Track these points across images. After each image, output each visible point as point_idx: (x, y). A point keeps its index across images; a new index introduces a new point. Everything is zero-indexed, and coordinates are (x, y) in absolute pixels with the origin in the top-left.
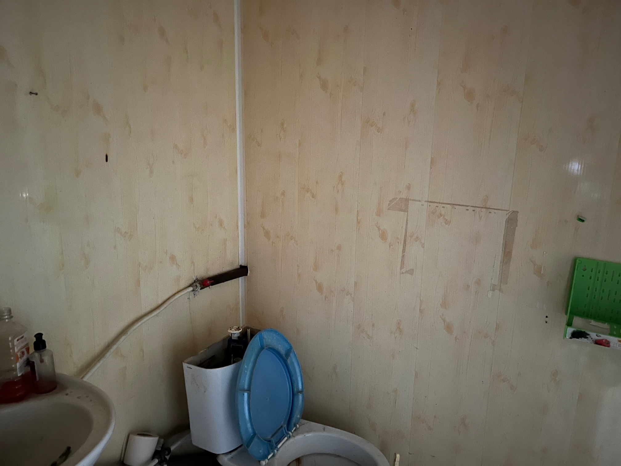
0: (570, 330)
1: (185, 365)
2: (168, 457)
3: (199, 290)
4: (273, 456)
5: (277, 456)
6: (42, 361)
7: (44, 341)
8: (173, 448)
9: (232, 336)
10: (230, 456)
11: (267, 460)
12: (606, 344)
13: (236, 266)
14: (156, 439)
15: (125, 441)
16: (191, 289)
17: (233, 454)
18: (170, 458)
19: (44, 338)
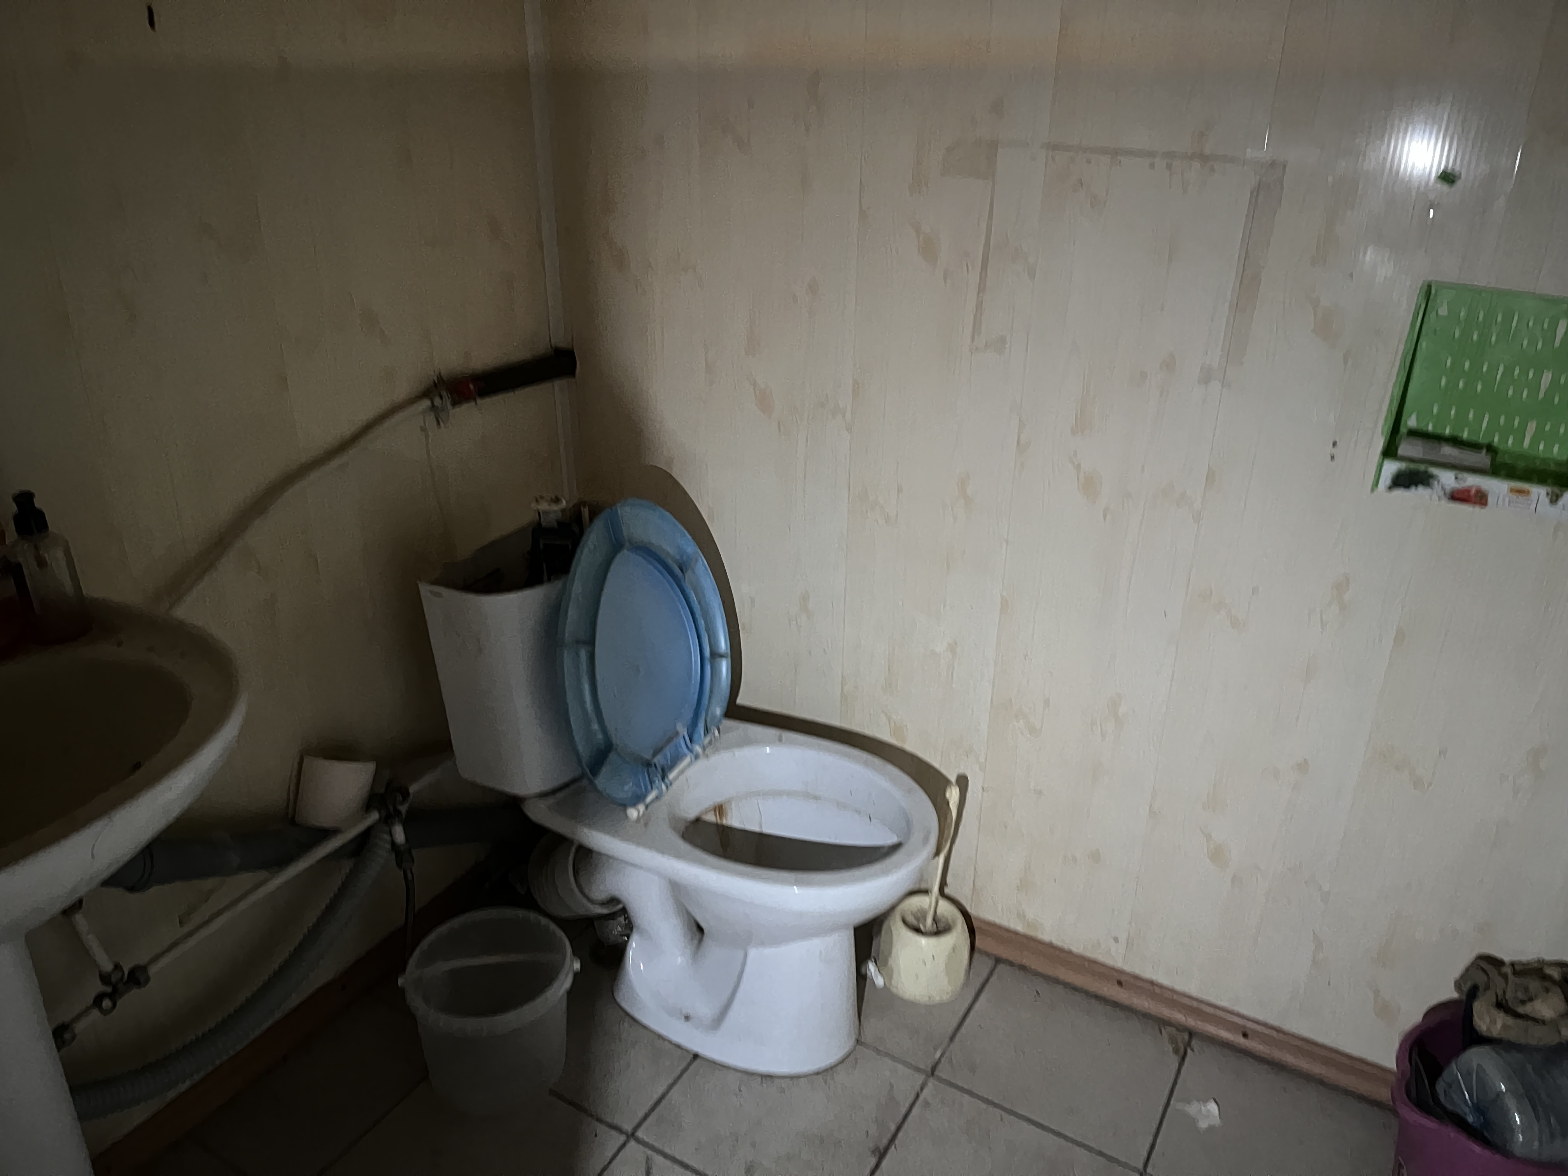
0: (1391, 468)
1: (425, 589)
2: (403, 809)
3: (449, 407)
4: (657, 798)
5: (666, 798)
6: (42, 563)
7: (41, 514)
8: (413, 788)
9: (542, 520)
10: (551, 800)
11: (641, 808)
12: (1480, 498)
13: (541, 348)
14: (371, 767)
15: (295, 773)
16: (426, 403)
17: (560, 795)
18: (408, 812)
19: (38, 503)
